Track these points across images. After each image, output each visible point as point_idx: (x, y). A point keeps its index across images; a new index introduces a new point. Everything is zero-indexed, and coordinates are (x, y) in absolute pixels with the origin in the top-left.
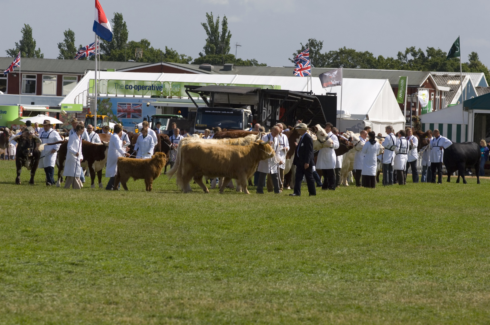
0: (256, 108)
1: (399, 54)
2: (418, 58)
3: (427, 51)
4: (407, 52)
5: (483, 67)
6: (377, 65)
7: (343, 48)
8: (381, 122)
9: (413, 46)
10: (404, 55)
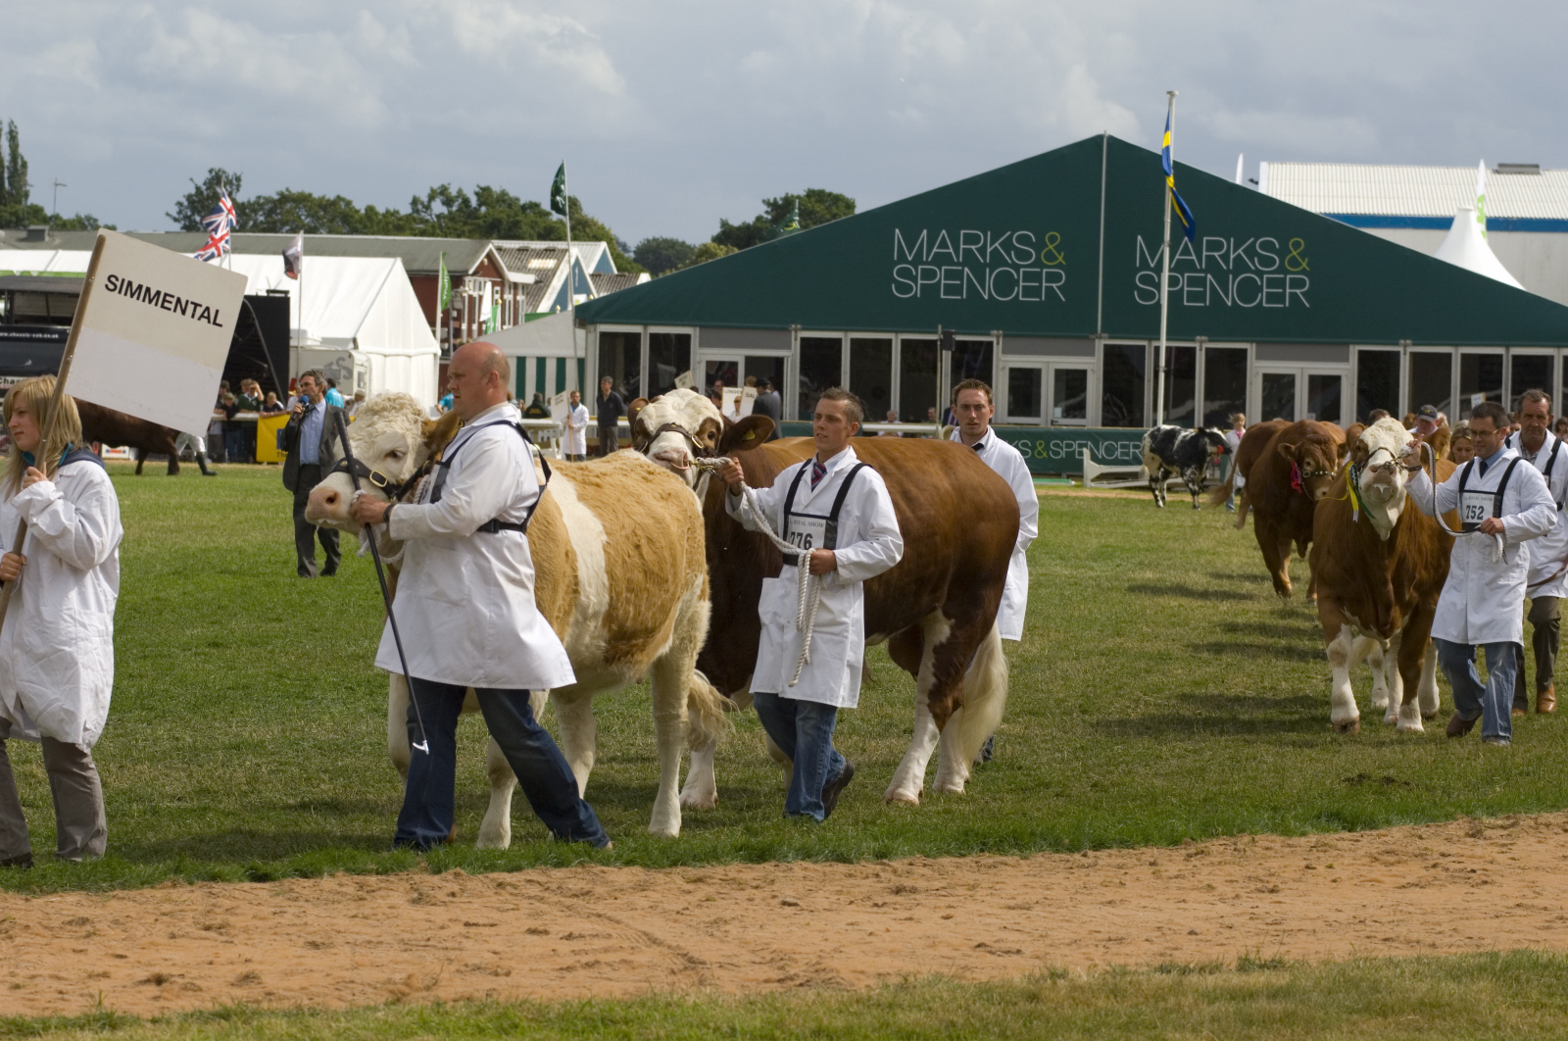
1: (415, 202)
2: (457, 210)
3: (477, 194)
4: (432, 197)
5: (602, 228)
6: (365, 227)
7: (284, 190)
8: (387, 353)
9: (446, 184)
10: (426, 203)
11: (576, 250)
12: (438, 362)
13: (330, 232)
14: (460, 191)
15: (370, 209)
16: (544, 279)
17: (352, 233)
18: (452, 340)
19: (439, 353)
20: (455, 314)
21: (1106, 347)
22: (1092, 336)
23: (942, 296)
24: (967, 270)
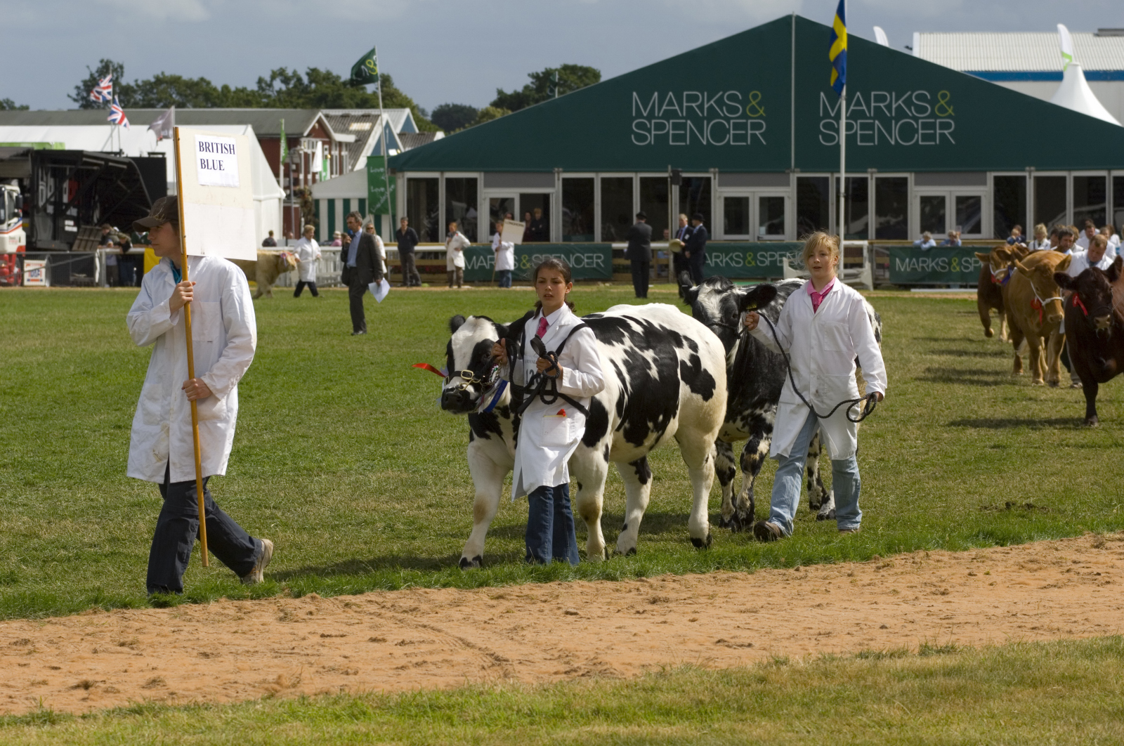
0: (26, 182)
1: (260, 81)
2: (294, 87)
3: (308, 74)
4: (273, 77)
5: (406, 98)
6: (222, 101)
7: (159, 74)
9: (283, 67)
10: (269, 82)
11: (386, 116)
12: (282, 205)
13: (195, 106)
14: (295, 72)
15: (226, 88)
16: (362, 138)
17: (212, 107)
18: (292, 187)
19: (283, 198)
20: (294, 167)
21: (799, 179)
22: (787, 171)
23: (671, 143)
24: (689, 122)
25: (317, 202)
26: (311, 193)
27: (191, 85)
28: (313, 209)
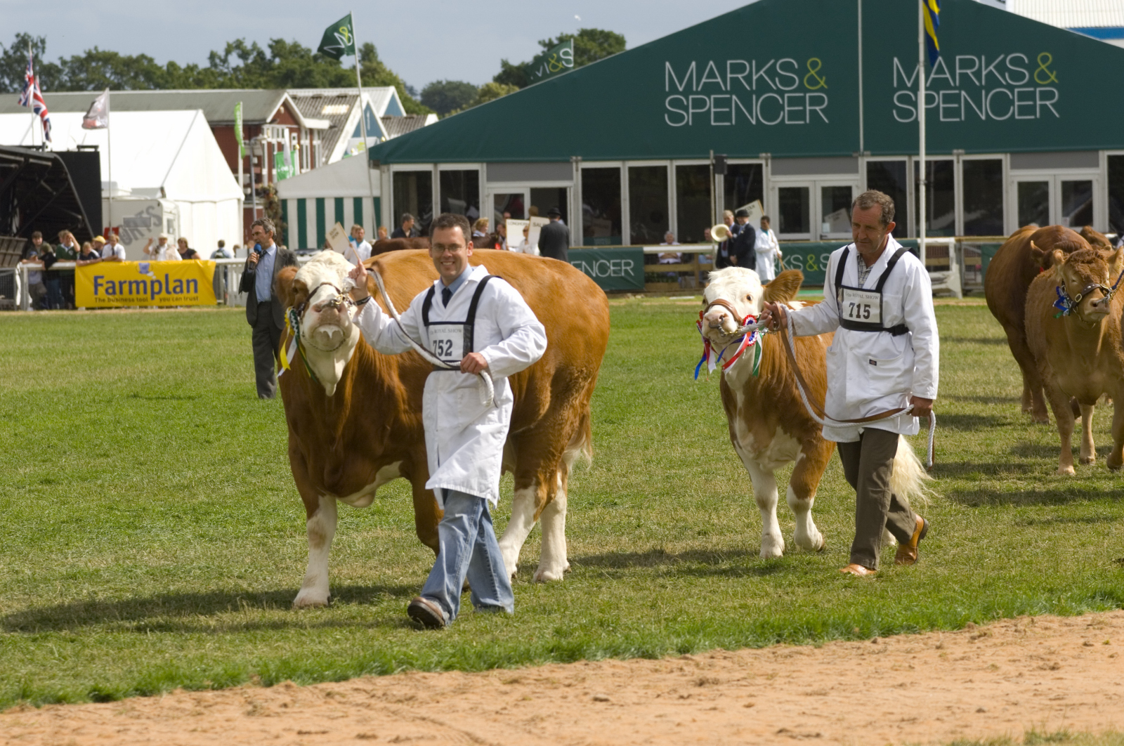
1: (213, 56)
2: (254, 63)
3: (270, 46)
4: (228, 52)
5: (390, 73)
6: (167, 82)
7: (92, 49)
8: (193, 200)
9: (241, 38)
10: (223, 57)
11: (366, 95)
12: (242, 206)
13: (134, 88)
14: (254, 45)
15: (172, 65)
16: (337, 125)
17: (155, 89)
18: (254, 185)
19: (243, 198)
20: (255, 160)
21: (869, 164)
22: (855, 155)
23: (713, 124)
24: (734, 97)
25: (284, 202)
26: (276, 192)
27: (129, 63)
28: (280, 211)
